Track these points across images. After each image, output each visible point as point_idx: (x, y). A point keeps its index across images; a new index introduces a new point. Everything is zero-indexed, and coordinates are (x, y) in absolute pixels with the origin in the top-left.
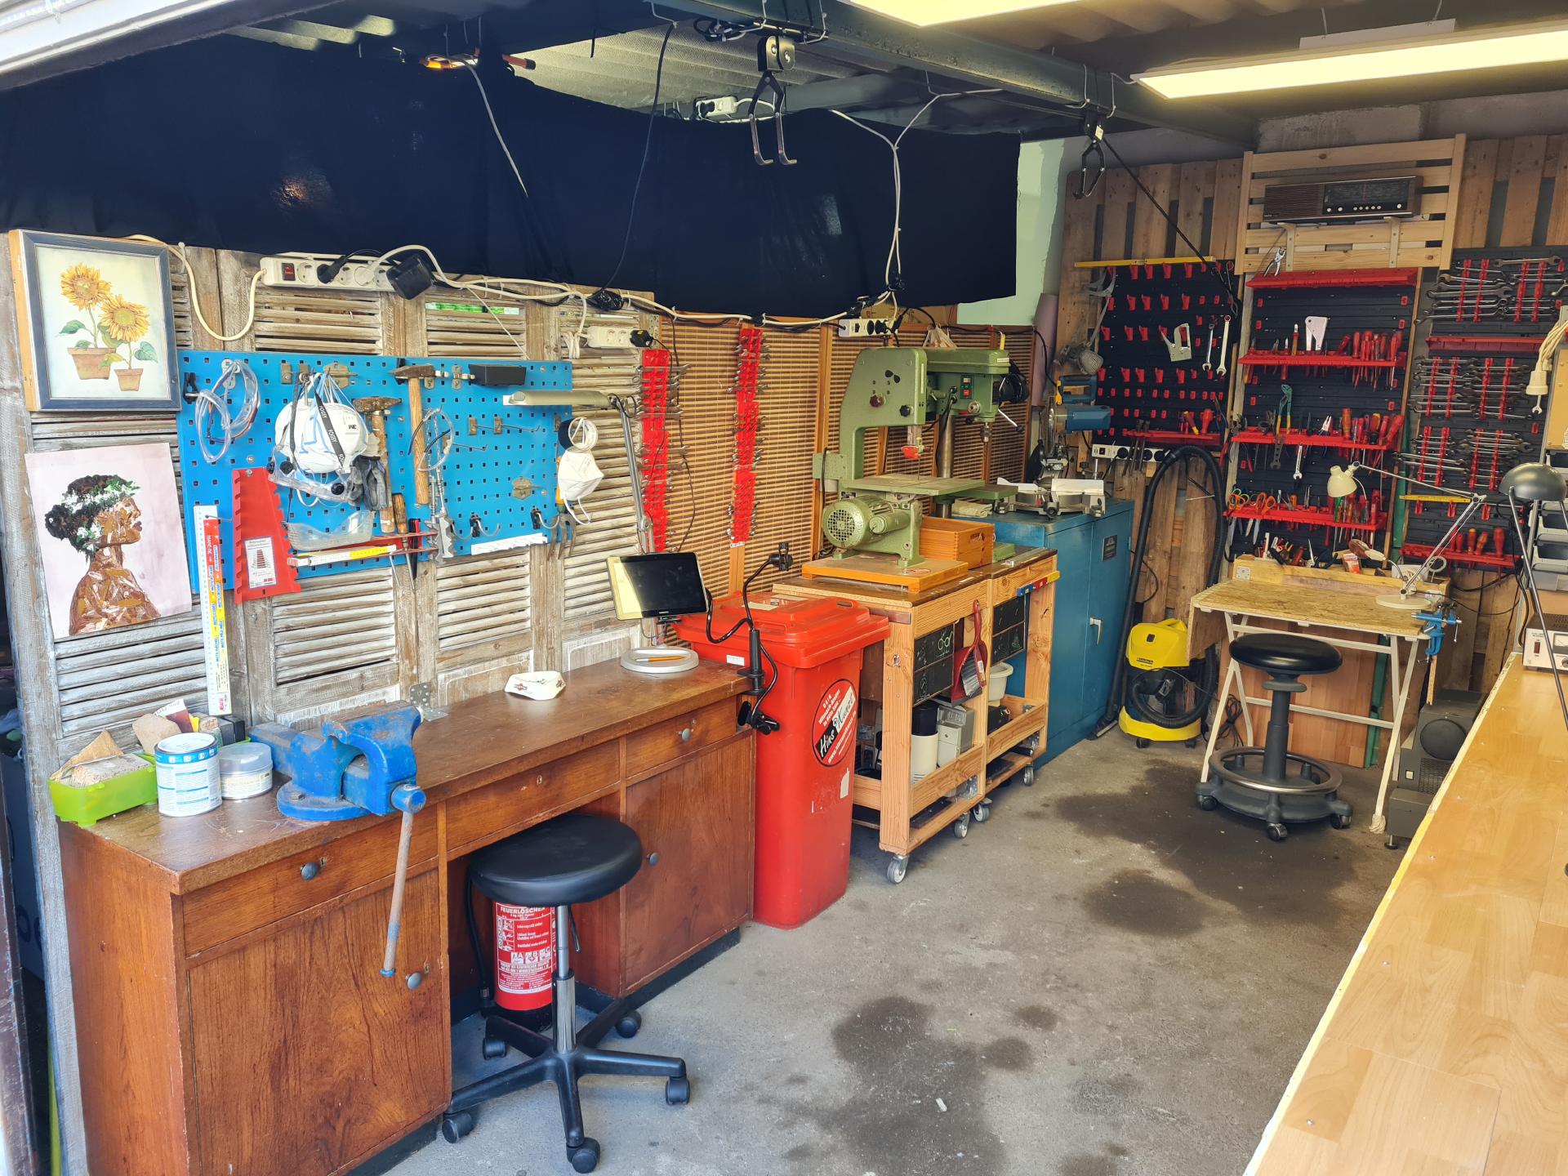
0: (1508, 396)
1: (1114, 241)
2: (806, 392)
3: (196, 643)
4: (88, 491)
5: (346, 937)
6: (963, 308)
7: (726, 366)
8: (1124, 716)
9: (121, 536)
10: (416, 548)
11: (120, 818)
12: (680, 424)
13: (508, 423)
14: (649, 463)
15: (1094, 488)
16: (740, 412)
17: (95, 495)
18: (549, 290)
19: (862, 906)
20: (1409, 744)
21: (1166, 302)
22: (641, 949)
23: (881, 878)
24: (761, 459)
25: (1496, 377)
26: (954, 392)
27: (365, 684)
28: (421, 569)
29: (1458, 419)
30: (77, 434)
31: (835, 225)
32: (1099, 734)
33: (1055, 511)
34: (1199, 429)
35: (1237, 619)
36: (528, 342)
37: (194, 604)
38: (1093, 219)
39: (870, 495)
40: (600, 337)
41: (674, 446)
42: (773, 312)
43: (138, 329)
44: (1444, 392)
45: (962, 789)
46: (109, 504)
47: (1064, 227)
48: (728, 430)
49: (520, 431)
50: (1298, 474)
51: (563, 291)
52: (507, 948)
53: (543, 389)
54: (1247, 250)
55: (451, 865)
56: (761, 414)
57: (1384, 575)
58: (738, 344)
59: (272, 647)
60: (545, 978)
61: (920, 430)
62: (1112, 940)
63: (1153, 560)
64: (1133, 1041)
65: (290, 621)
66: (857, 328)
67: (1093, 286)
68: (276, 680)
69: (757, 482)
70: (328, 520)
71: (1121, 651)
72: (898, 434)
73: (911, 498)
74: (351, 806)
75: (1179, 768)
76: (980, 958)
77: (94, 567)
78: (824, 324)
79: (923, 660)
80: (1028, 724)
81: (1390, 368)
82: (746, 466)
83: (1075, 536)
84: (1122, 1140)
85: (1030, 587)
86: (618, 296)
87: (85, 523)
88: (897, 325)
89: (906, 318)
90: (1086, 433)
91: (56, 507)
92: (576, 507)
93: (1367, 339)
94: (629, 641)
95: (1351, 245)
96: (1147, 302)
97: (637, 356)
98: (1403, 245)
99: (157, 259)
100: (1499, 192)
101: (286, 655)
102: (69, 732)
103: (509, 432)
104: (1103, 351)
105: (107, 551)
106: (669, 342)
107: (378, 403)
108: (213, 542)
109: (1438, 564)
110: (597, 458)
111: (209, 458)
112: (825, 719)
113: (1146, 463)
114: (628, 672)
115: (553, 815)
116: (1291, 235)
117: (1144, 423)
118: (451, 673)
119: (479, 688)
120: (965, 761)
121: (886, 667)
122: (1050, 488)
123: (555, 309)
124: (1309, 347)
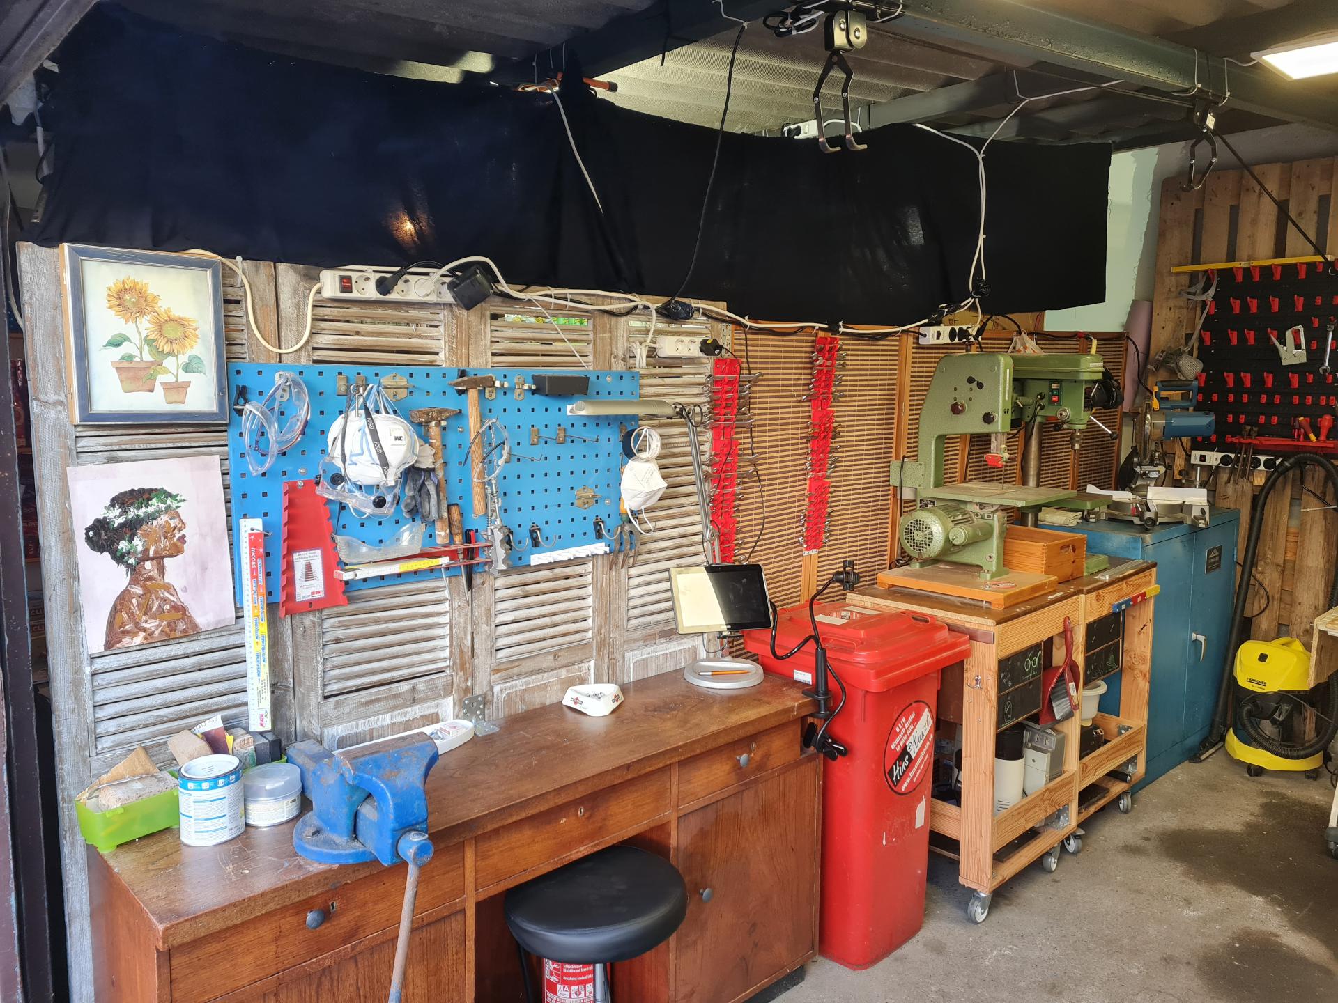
1: (1215, 244)
2: (884, 400)
3: (239, 656)
4: (132, 505)
5: (358, 988)
6: (1049, 314)
7: (801, 374)
8: (1232, 738)
9: (165, 549)
10: (472, 558)
11: (143, 842)
12: (751, 432)
13: (571, 432)
14: (718, 470)
15: (1197, 497)
16: (814, 420)
18: (617, 301)
19: (938, 948)
21: (1275, 304)
22: (692, 993)
23: (961, 913)
24: (836, 467)
26: (1041, 399)
27: (417, 696)
28: (477, 580)
30: (123, 447)
31: (917, 236)
32: (1203, 758)
33: (1153, 521)
34: (1317, 436)
36: (595, 352)
37: (237, 618)
38: (1191, 224)
39: (949, 504)
40: (669, 346)
41: (745, 455)
42: (849, 321)
43: (187, 342)
45: (1052, 819)
46: (153, 517)
47: (1158, 233)
48: (802, 438)
49: (585, 441)
51: (632, 301)
52: (554, 979)
53: (611, 398)
55: (478, 905)
56: (837, 422)
58: (813, 352)
59: (321, 660)
61: (1004, 438)
63: (1262, 573)
65: (341, 633)
66: (939, 334)
67: (1192, 290)
68: (323, 693)
69: (831, 490)
70: (383, 532)
71: (1228, 668)
72: (981, 442)
73: (995, 508)
74: (362, 849)
75: (1300, 804)
77: (134, 581)
78: (903, 331)
79: (1007, 682)
80: (1125, 748)
82: (820, 474)
83: (1175, 548)
85: (1127, 602)
86: (689, 306)
87: (127, 536)
88: (980, 331)
89: (990, 325)
90: (1184, 439)
91: (97, 521)
92: (640, 516)
94: (694, 651)
96: (1254, 305)
97: (708, 365)
99: (209, 272)
101: (335, 668)
102: (103, 748)
103: (572, 441)
104: (1203, 354)
105: (148, 565)
106: (741, 351)
107: (435, 414)
108: (258, 555)
110: (661, 468)
111: (255, 470)
112: (898, 744)
113: (1253, 471)
114: (690, 686)
115: (596, 849)
117: (1251, 430)
118: (506, 685)
119: (537, 700)
120: (1055, 789)
121: (966, 688)
122: (1146, 496)
123: (624, 319)
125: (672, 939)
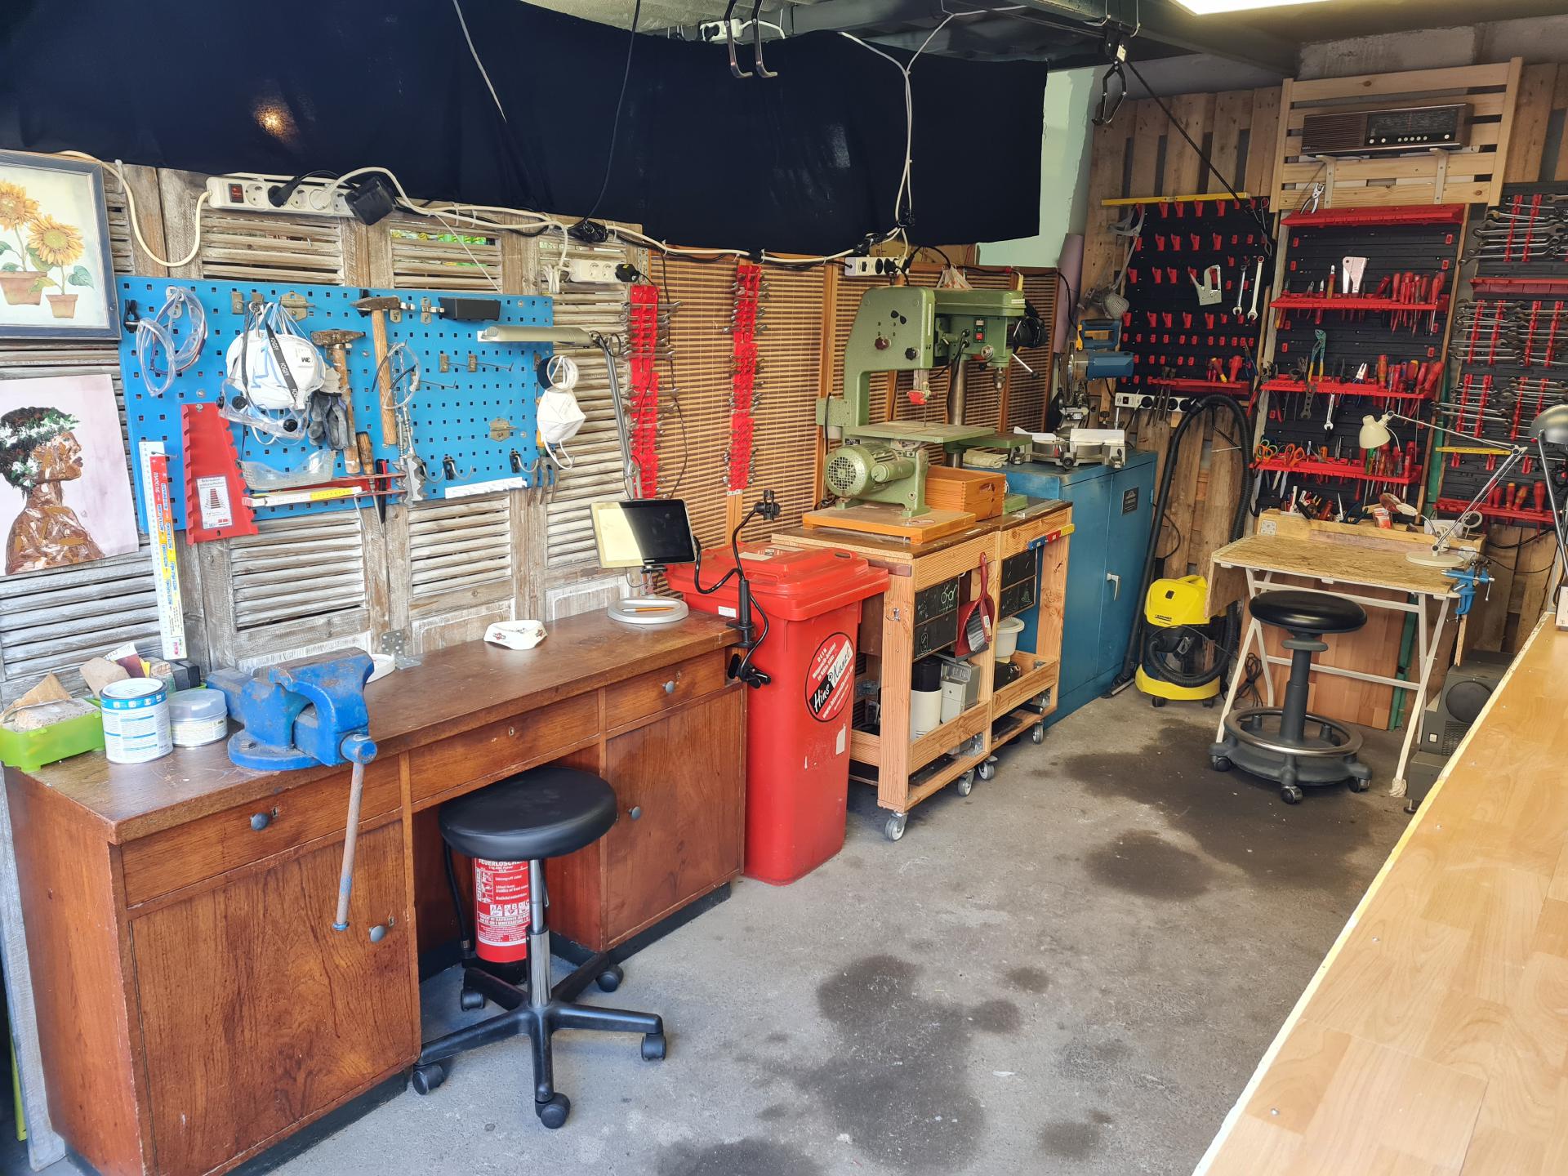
0: (1555, 341)
1: (1144, 177)
2: (809, 334)
3: (148, 585)
4: (23, 424)
5: (302, 889)
6: (981, 248)
7: (722, 304)
8: (1141, 673)
9: (61, 472)
10: (384, 489)
11: (66, 764)
12: (672, 365)
13: (482, 360)
14: (638, 404)
15: (1115, 439)
16: (737, 353)
17: (31, 428)
18: (526, 220)
19: (857, 863)
20: (1434, 706)
21: (1196, 241)
22: (623, 905)
23: (879, 834)
24: (760, 404)
25: (1543, 321)
26: (966, 336)
27: (333, 630)
28: (390, 512)
29: (1501, 366)
30: (9, 363)
31: (843, 158)
32: (1113, 693)
33: (1072, 461)
34: (1228, 377)
35: (1260, 575)
36: (504, 275)
37: (141, 545)
38: (1122, 154)
39: (873, 442)
40: (583, 271)
41: (665, 389)
42: (773, 248)
43: (71, 251)
44: (1487, 337)
45: (968, 745)
46: (46, 438)
47: (1092, 162)
48: (724, 372)
49: (497, 369)
50: (1329, 425)
51: (542, 220)
52: (486, 900)
53: (521, 324)
54: (1283, 187)
55: (415, 816)
56: (760, 356)
57: (1416, 531)
58: (734, 282)
59: (231, 591)
60: (519, 932)
61: (926, 375)
62: (1112, 902)
63: (1175, 514)
64: (1126, 1006)
65: (250, 564)
66: (864, 265)
68: (236, 624)
69: (755, 428)
70: (290, 459)
71: (1139, 607)
72: (905, 378)
73: (916, 446)
74: (302, 756)
75: (1195, 727)
76: (974, 918)
77: (32, 504)
78: (828, 262)
79: (924, 614)
80: (1038, 680)
81: (1430, 311)
82: (744, 411)
83: (1093, 488)
84: (1108, 1107)
85: (1042, 540)
86: (603, 228)
87: (21, 457)
88: (907, 264)
89: (918, 257)
90: (1110, 380)
92: (558, 451)
93: (1407, 280)
94: (617, 590)
95: (1395, 179)
96: (1177, 242)
97: (624, 292)
98: (1450, 180)
99: (90, 177)
100: (1556, 121)
101: (246, 599)
102: (13, 675)
103: (484, 370)
104: (1129, 295)
105: (45, 488)
106: (659, 278)
107: (338, 337)
108: (161, 480)
109: (1474, 519)
110: (579, 400)
111: (153, 391)
112: (820, 674)
113: (1171, 413)
114: (614, 622)
115: (527, 768)
116: (1330, 169)
117: (1170, 371)
118: (425, 621)
119: (457, 637)
120: (970, 717)
121: (885, 621)
122: (1069, 438)
123: (534, 239)
124: (1345, 290)
125: (603, 839)
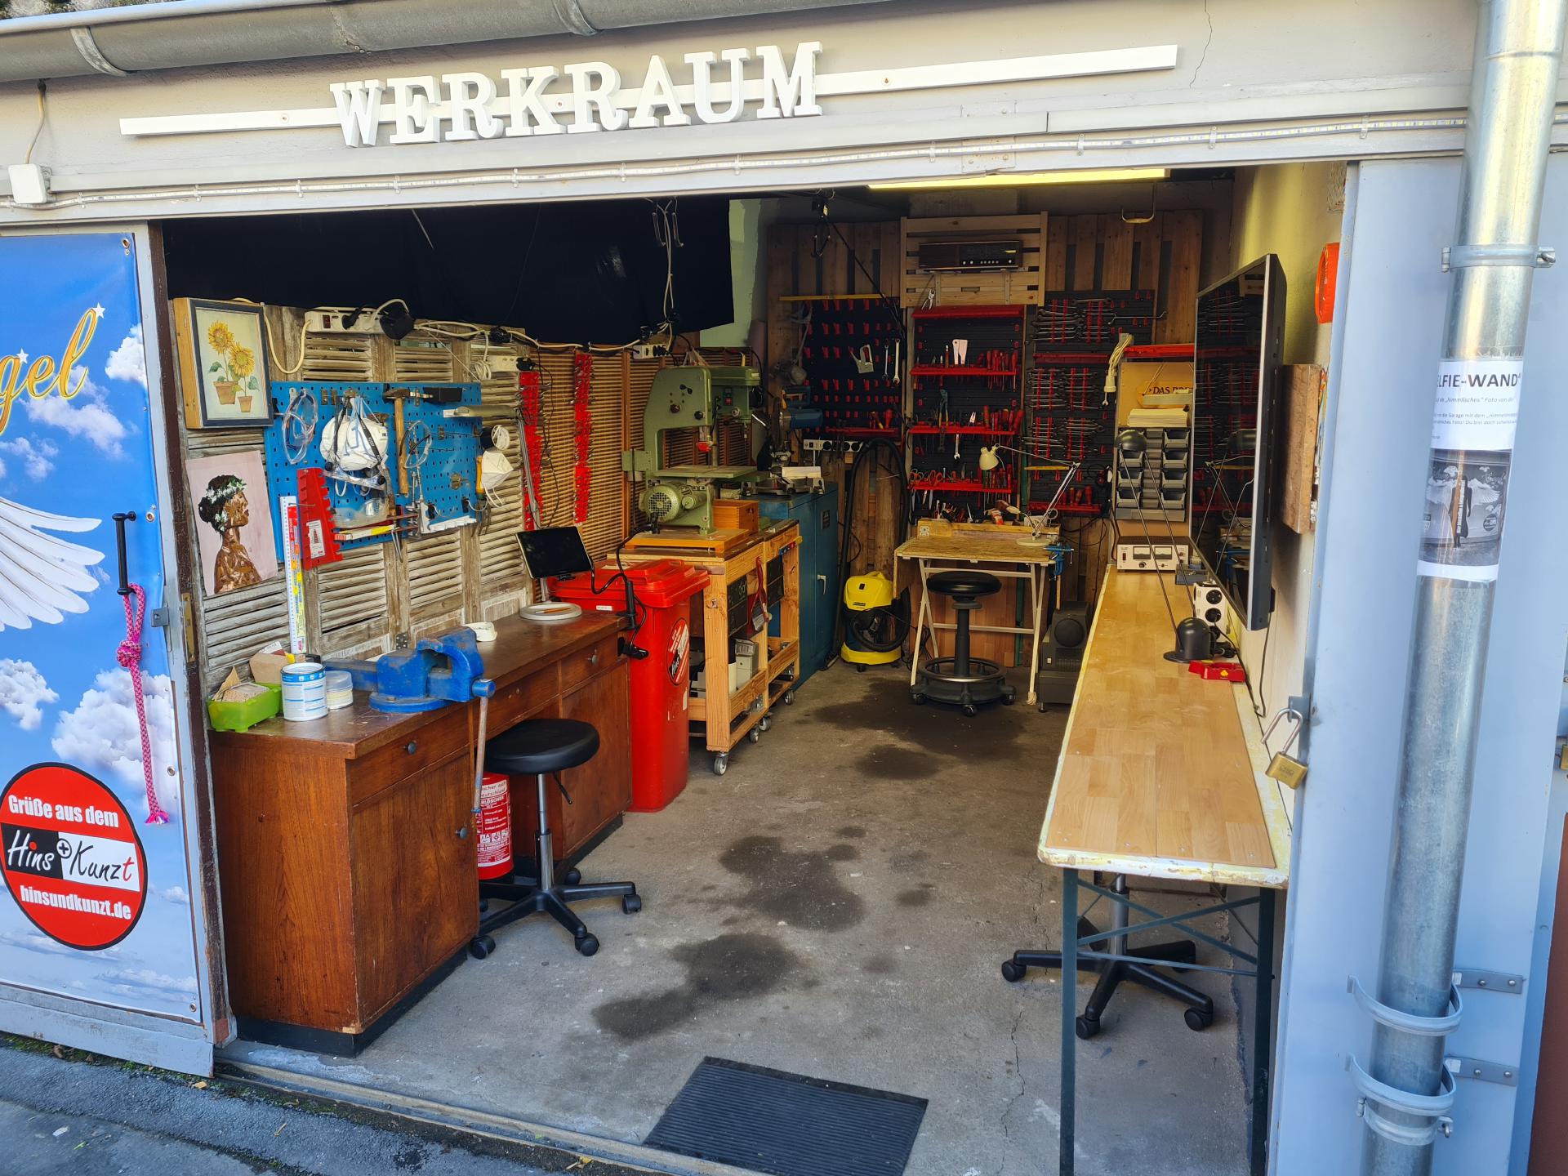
0: (1087, 394)
1: (808, 281)
2: (615, 403)
3: (282, 600)
7: (569, 383)
8: (846, 649)
11: (265, 723)
13: (446, 430)
14: (530, 459)
15: (814, 473)
16: (577, 419)
17: (223, 490)
18: (464, 329)
20: (1046, 640)
21: (851, 328)
22: (573, 823)
23: (712, 771)
24: (591, 457)
25: (1078, 381)
26: (718, 401)
27: (371, 633)
29: (1057, 411)
30: (211, 445)
32: (829, 666)
33: (790, 492)
34: (884, 425)
35: (929, 563)
36: (454, 369)
37: (280, 570)
38: (791, 263)
39: (676, 480)
40: (498, 364)
42: (594, 341)
43: (250, 367)
44: (1046, 392)
45: (753, 705)
46: (231, 496)
48: (571, 434)
50: (957, 455)
51: (474, 330)
54: (908, 291)
56: (591, 421)
57: (1019, 525)
58: (575, 367)
59: (321, 603)
60: (505, 852)
61: (709, 430)
62: (883, 785)
63: (855, 527)
64: (916, 834)
66: (647, 351)
68: (321, 629)
69: (589, 475)
71: (840, 598)
73: (706, 482)
74: (436, 700)
75: (893, 682)
76: (802, 808)
77: (225, 544)
78: (624, 349)
79: (732, 602)
80: (787, 657)
81: (1012, 376)
82: (582, 462)
83: (807, 510)
84: (929, 880)
85: (785, 548)
86: (505, 332)
88: (671, 349)
90: (797, 431)
91: (203, 499)
92: (493, 494)
93: (996, 355)
95: (979, 288)
96: (837, 328)
97: (518, 377)
98: (1013, 288)
99: (255, 316)
100: (1071, 252)
101: (326, 611)
102: (212, 667)
103: (445, 437)
104: (806, 367)
105: (231, 530)
108: (294, 523)
109: (1053, 513)
110: (509, 456)
111: (292, 460)
112: (673, 649)
113: (845, 453)
114: (532, 621)
115: (527, 717)
116: (938, 280)
117: (842, 422)
118: (417, 626)
120: (756, 681)
121: (706, 610)
122: (782, 474)
123: (468, 343)
124: (956, 362)
